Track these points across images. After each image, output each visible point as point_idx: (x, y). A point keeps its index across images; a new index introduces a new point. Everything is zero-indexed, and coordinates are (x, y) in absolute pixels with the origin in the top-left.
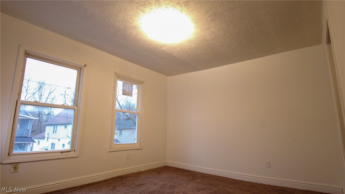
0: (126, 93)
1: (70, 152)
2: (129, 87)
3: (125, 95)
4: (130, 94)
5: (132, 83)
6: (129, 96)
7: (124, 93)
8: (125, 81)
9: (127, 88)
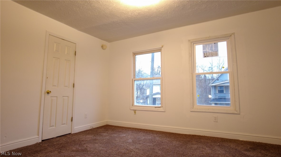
0: (208, 55)
1: (160, 107)
2: (212, 47)
3: (208, 56)
4: (215, 54)
5: (215, 42)
6: (212, 56)
7: (205, 55)
8: (205, 43)
9: (209, 49)
